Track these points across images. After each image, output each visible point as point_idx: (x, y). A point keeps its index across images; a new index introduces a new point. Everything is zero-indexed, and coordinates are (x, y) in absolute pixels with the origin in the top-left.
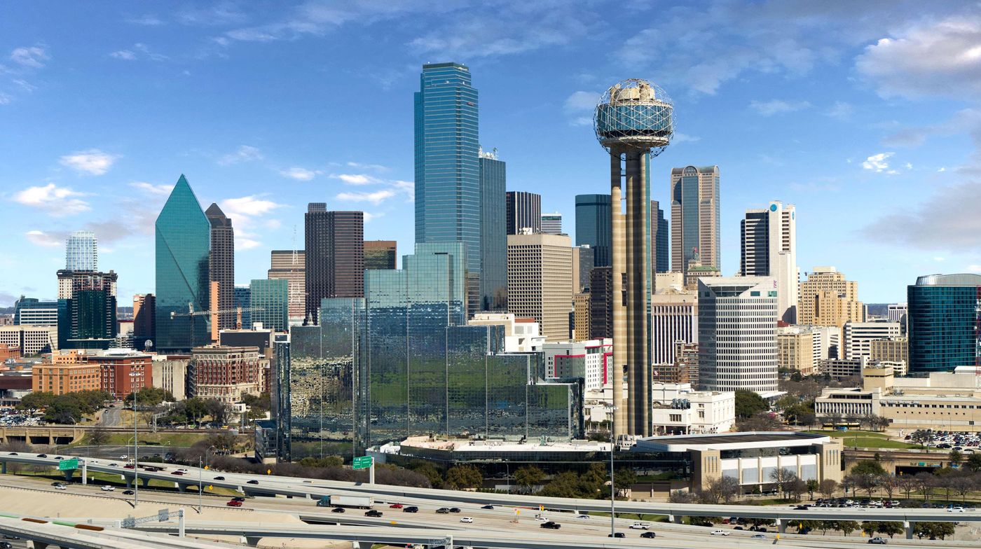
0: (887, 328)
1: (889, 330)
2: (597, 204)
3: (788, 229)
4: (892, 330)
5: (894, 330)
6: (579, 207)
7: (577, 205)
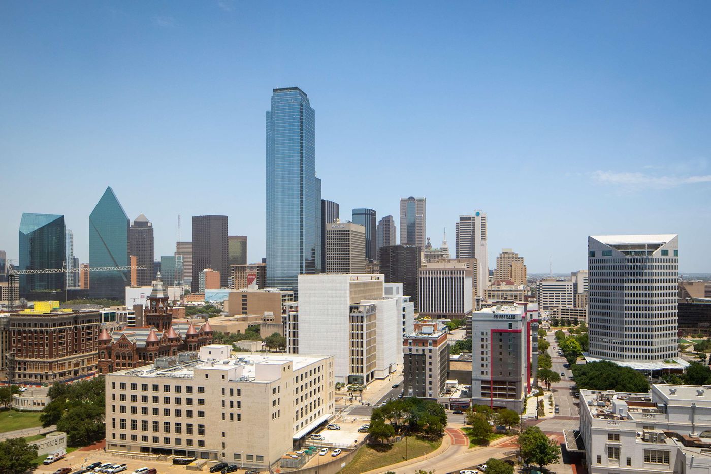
0: (566, 285)
1: (567, 287)
2: (365, 214)
3: (484, 227)
4: (568, 287)
5: (570, 287)
6: (355, 216)
7: (353, 215)
